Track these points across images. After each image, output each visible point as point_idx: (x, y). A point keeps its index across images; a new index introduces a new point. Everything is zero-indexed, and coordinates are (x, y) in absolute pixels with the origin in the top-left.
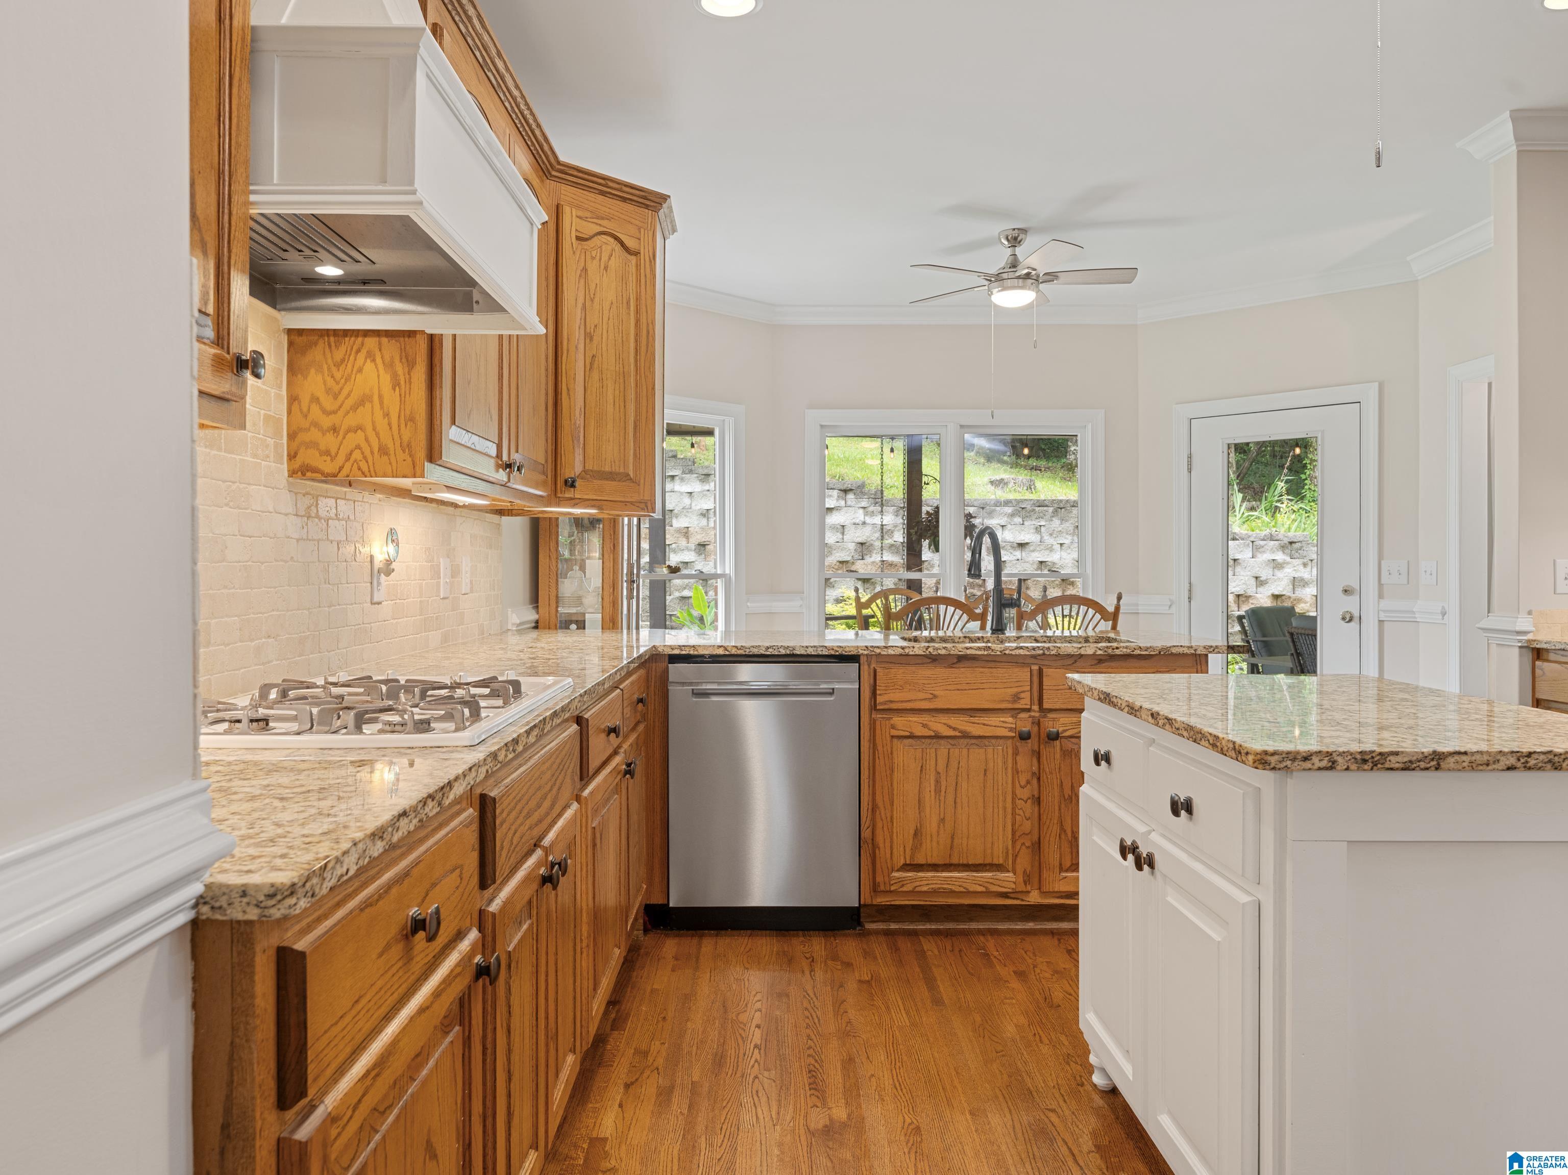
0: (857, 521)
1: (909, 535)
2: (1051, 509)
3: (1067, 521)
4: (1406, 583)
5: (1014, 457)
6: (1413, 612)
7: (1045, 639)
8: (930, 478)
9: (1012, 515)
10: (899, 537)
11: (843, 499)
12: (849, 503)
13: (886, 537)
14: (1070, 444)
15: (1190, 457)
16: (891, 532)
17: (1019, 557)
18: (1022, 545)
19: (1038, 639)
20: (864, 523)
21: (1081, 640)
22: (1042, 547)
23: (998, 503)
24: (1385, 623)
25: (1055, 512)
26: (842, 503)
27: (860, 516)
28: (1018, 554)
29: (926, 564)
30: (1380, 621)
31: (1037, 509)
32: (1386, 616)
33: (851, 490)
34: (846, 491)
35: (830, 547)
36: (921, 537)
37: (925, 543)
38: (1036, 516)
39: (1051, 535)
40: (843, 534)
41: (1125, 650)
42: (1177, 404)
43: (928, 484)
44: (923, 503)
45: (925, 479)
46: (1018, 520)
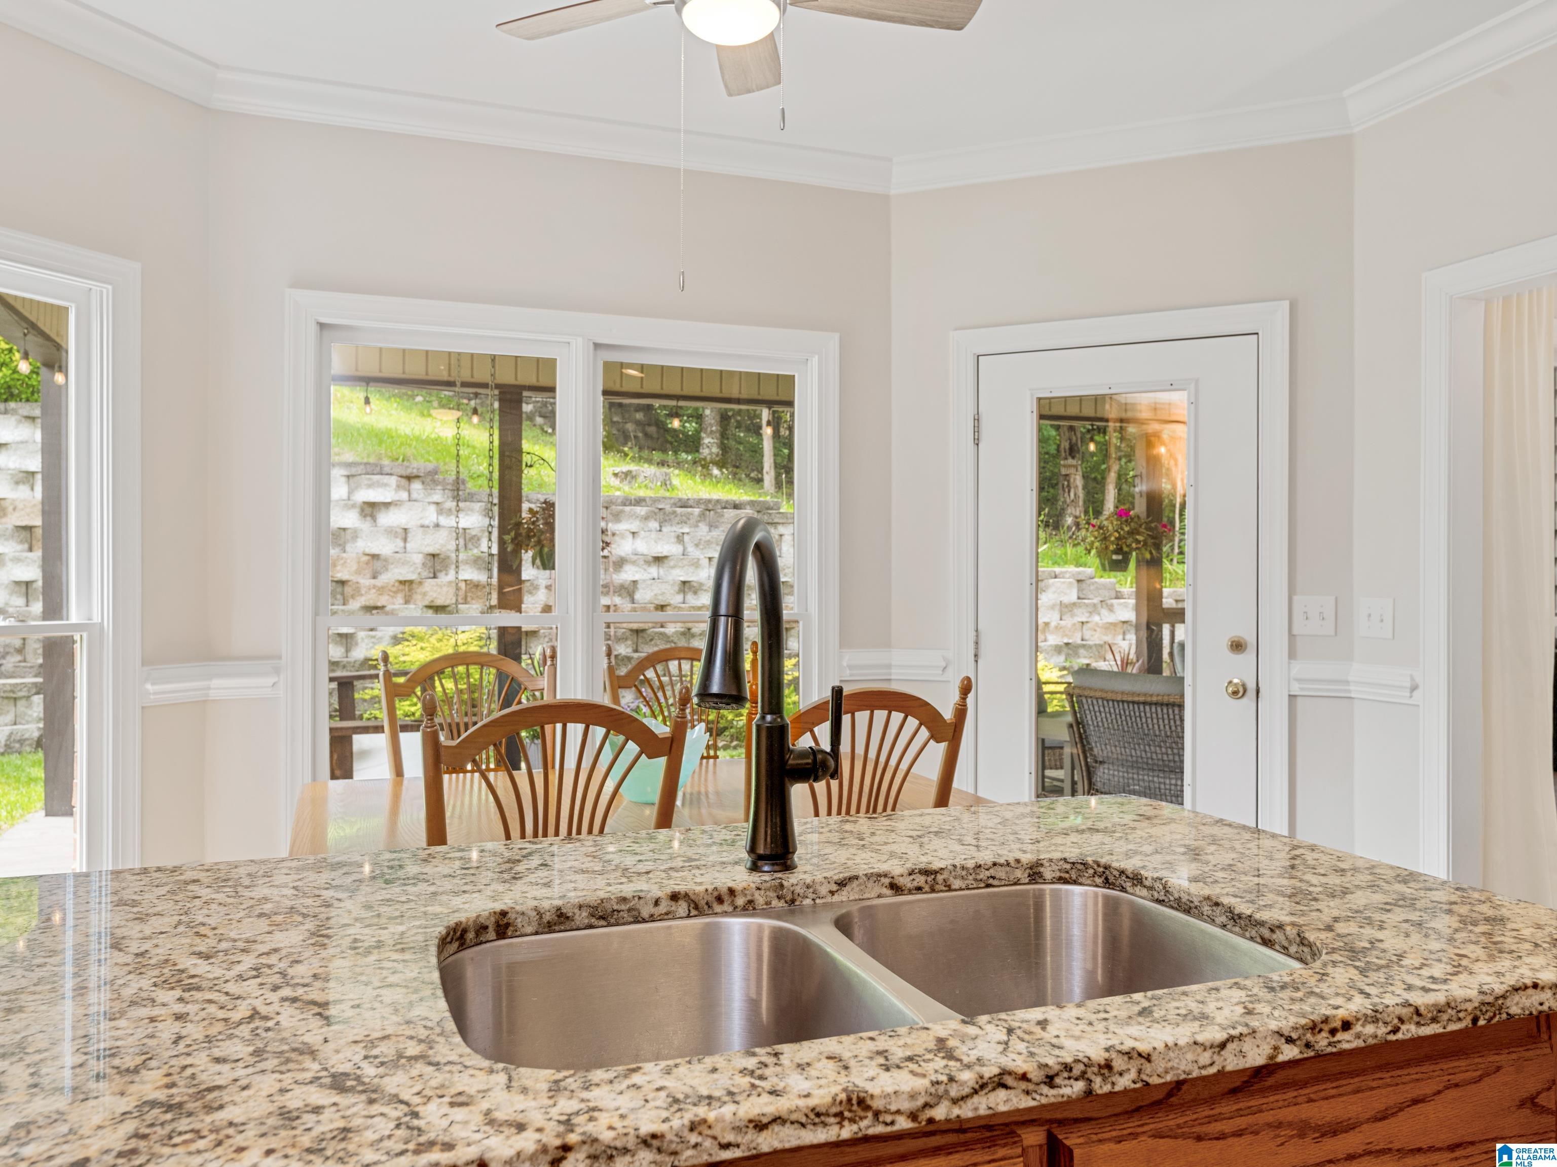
0: (426, 523)
1: (502, 543)
2: (697, 511)
3: (716, 527)
4: (1333, 633)
5: (636, 449)
6: (1347, 682)
7: (920, 880)
8: (535, 458)
9: (646, 518)
10: (490, 546)
11: (405, 489)
12: (414, 495)
13: (470, 546)
14: (703, 435)
15: (977, 419)
16: (475, 539)
17: (656, 576)
18: (659, 560)
19: (901, 881)
20: (437, 525)
21: (1018, 874)
22: (685, 562)
23: (628, 502)
24: (1299, 699)
25: (702, 515)
26: (404, 495)
27: (431, 515)
28: (653, 571)
29: (528, 584)
30: (1292, 697)
31: (679, 510)
32: (1302, 689)
33: (417, 477)
34: (409, 478)
35: (386, 560)
36: (519, 544)
37: (527, 556)
38: (677, 519)
39: (697, 545)
40: (405, 540)
41: (1370, 1029)
42: (956, 329)
43: (531, 466)
44: (524, 499)
45: (526, 459)
46: (654, 525)
